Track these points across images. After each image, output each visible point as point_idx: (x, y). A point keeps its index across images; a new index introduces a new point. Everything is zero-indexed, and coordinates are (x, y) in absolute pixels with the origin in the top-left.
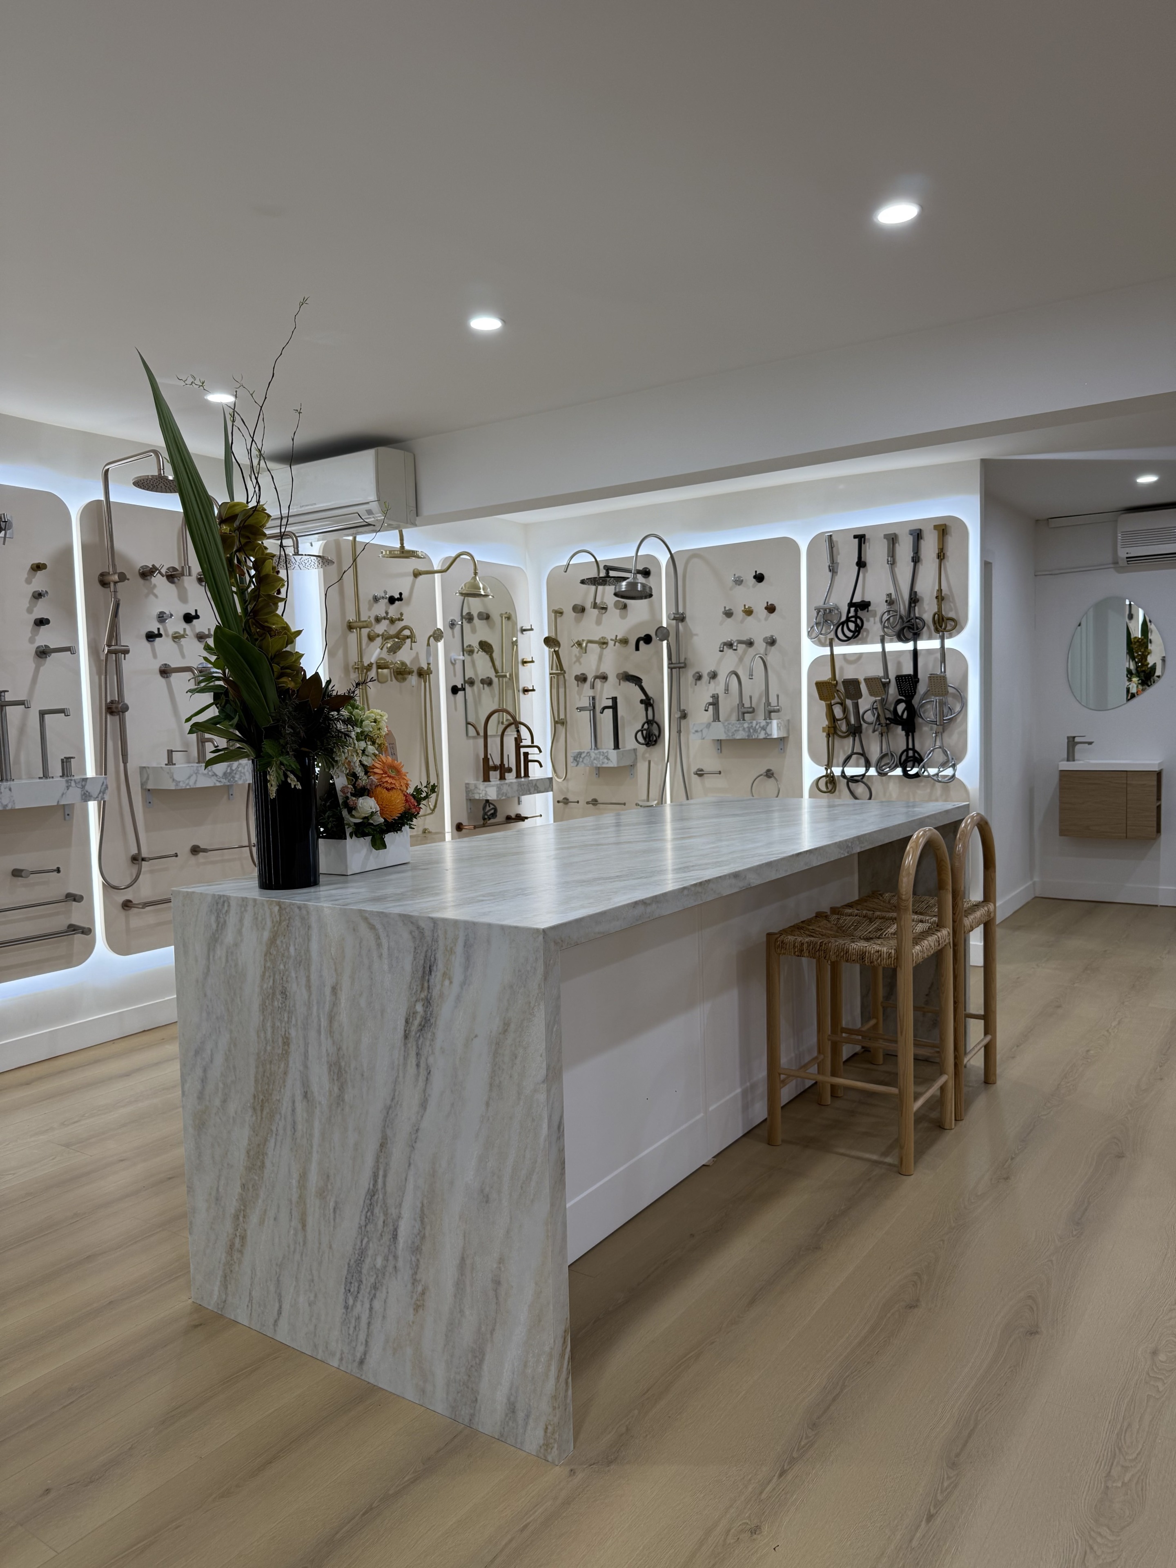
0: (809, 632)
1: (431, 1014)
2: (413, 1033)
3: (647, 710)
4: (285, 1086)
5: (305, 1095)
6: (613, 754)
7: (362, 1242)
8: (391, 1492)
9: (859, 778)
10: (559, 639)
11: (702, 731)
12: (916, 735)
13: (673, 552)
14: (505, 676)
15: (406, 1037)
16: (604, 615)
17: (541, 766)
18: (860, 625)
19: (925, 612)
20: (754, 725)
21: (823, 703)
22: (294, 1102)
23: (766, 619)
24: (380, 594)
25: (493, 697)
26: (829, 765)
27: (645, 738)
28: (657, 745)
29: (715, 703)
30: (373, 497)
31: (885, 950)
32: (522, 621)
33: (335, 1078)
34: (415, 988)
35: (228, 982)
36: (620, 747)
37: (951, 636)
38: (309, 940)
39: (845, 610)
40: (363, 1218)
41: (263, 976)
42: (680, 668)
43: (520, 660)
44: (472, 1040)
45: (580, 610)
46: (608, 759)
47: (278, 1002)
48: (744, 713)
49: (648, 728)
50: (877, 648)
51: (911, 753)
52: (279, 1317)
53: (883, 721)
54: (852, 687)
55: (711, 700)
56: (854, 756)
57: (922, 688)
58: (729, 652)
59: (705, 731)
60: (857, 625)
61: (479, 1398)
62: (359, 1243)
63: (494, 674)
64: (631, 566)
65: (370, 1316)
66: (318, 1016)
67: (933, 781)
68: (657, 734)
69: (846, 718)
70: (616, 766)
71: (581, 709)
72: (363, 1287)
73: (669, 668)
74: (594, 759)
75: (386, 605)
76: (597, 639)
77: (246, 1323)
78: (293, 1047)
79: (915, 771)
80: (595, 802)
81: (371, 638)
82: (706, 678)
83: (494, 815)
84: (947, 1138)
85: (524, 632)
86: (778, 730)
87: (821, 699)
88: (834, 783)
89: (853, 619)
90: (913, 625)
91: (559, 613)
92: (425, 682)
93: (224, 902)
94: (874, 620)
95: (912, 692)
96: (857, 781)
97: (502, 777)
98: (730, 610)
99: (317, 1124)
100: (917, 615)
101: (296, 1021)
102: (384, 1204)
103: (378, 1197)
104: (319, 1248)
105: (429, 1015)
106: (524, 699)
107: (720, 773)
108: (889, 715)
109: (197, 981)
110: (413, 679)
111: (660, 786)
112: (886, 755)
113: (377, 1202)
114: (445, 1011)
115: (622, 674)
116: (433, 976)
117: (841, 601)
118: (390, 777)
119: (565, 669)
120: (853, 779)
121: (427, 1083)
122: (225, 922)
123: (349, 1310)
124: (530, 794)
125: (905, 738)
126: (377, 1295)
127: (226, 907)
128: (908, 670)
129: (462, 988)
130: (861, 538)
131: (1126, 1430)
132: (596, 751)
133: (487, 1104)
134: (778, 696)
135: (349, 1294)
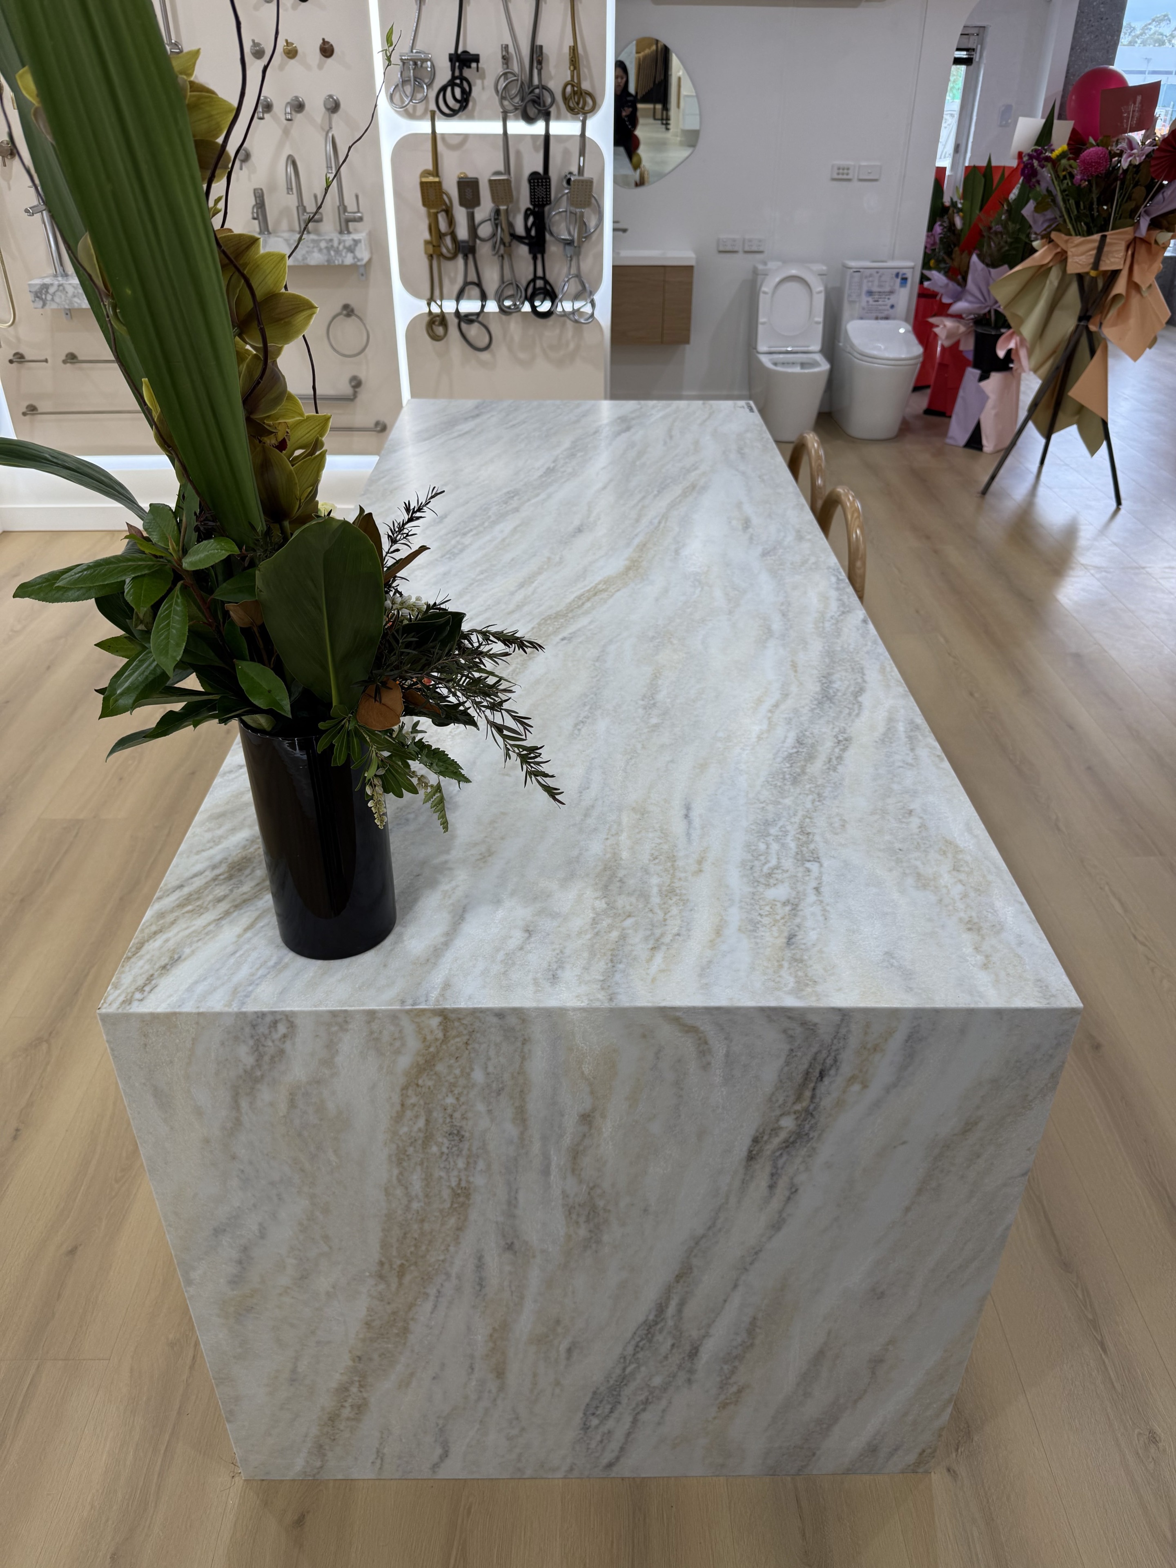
0: (387, 93)
1: (809, 1126)
2: (768, 1153)
4: (458, 1243)
5: (509, 1247)
7: (624, 1369)
9: (474, 318)
12: (545, 256)
15: (751, 1157)
18: (467, 89)
19: (553, 77)
22: (480, 1258)
23: (321, 67)
29: (261, 205)
33: (582, 1220)
34: (782, 1099)
37: (589, 119)
38: (524, 1058)
39: (445, 65)
40: (630, 1348)
41: (398, 1117)
47: (440, 1146)
51: (540, 282)
52: (442, 1461)
54: (469, 191)
56: (468, 287)
57: (554, 192)
60: (463, 91)
62: (618, 1371)
66: (545, 1153)
67: (566, 321)
69: (452, 232)
72: (622, 1406)
78: (478, 1198)
79: (545, 307)
80: (73, 358)
86: (366, 250)
87: (424, 205)
88: (446, 325)
89: (458, 81)
90: (539, 97)
95: (543, 201)
96: (471, 322)
100: (542, 84)
101: (489, 1165)
102: (676, 1329)
103: (664, 1326)
105: (805, 1128)
112: (508, 284)
113: (661, 1329)
114: (844, 1121)
116: (826, 1083)
117: (439, 46)
120: (465, 319)
121: (787, 1203)
122: (282, 1050)
123: (589, 1431)
126: (650, 1407)
127: (282, 1030)
129: (890, 1092)
133: (908, 1209)
135: (592, 1417)
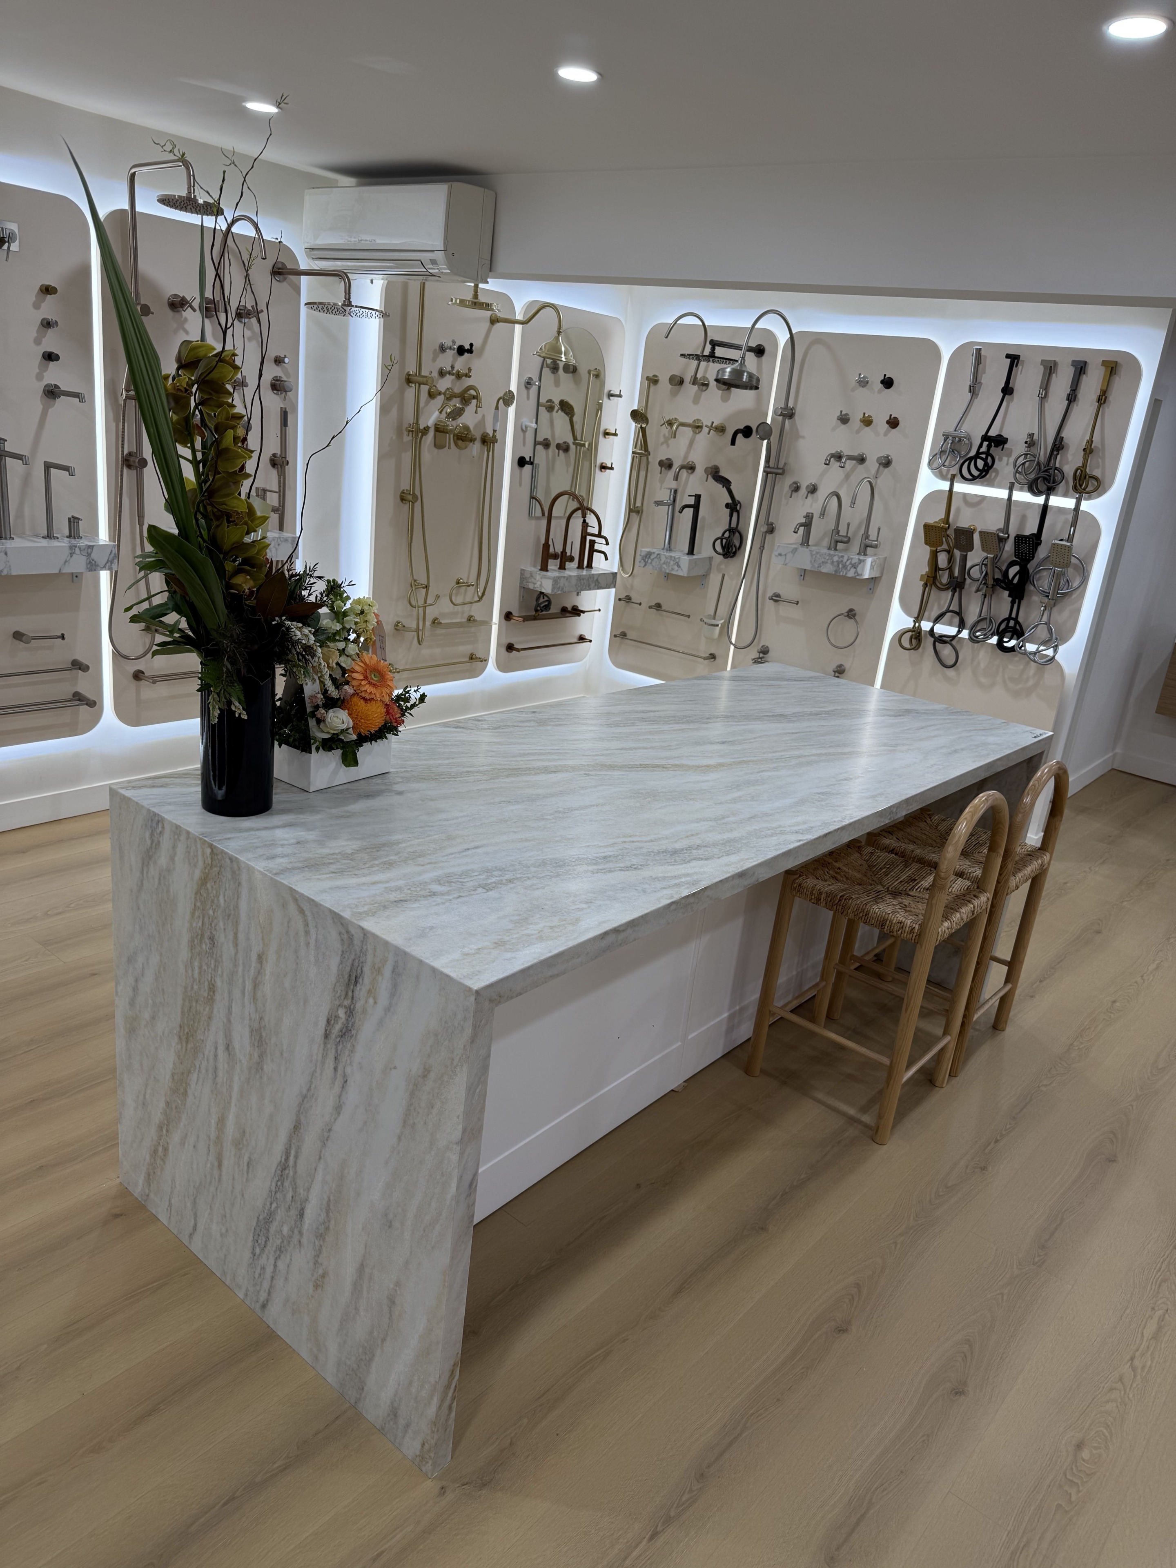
0: (930, 460)
1: (352, 1025)
2: (333, 1036)
3: (731, 516)
4: (209, 1030)
5: (228, 1047)
6: (685, 560)
7: (271, 1204)
8: (258, 1480)
9: (948, 639)
10: (649, 416)
11: (785, 555)
12: (1023, 603)
13: (794, 332)
14: (584, 445)
15: (326, 1036)
16: (704, 393)
17: (606, 559)
18: (990, 464)
19: (1068, 463)
20: (845, 560)
21: (928, 548)
22: (216, 1049)
23: (886, 434)
24: (448, 343)
25: (568, 465)
26: (918, 619)
27: (723, 548)
28: (734, 559)
29: (807, 524)
30: (439, 244)
31: (909, 923)
32: (611, 385)
33: (256, 1044)
34: (339, 991)
35: (160, 905)
36: (695, 553)
37: (1089, 498)
38: (238, 898)
39: (977, 442)
40: (274, 1184)
41: (193, 914)
42: (776, 474)
43: (602, 429)
44: (391, 1069)
45: (678, 382)
46: (679, 566)
47: (206, 945)
48: (837, 542)
49: (729, 537)
50: (1003, 494)
51: (1012, 623)
52: (194, 1233)
53: (990, 582)
54: (964, 538)
55: (803, 520)
56: (949, 614)
57: (1042, 552)
58: (835, 464)
59: (789, 556)
60: (986, 464)
61: (365, 1388)
62: (268, 1204)
63: (572, 440)
64: (743, 342)
65: (274, 1271)
66: (243, 976)
67: (1028, 659)
68: (737, 544)
69: (950, 569)
70: (686, 575)
71: (659, 503)
72: (269, 1244)
73: (764, 471)
74: (664, 563)
75: (453, 356)
76: (690, 421)
77: (165, 1222)
78: (218, 997)
79: (1013, 643)
80: (658, 606)
81: (432, 395)
82: (803, 491)
83: (547, 607)
84: (937, 1096)
85: (611, 398)
86: (871, 569)
87: (926, 543)
88: (919, 640)
89: (984, 456)
90: (1050, 476)
91: (653, 381)
92: (488, 452)
93: (158, 822)
94: (1008, 460)
95: (1029, 556)
96: (945, 642)
97: (562, 567)
98: (847, 414)
99: (236, 1078)
100: (1057, 465)
101: (223, 972)
102: (294, 1181)
103: (288, 1174)
104: (232, 1192)
105: (350, 1025)
106: (600, 477)
107: (797, 603)
108: (998, 576)
109: (131, 891)
110: (476, 447)
111: (730, 603)
112: (985, 619)
113: (287, 1177)
114: (366, 1029)
115: (711, 468)
116: (358, 989)
117: (975, 428)
118: (370, 683)
119: (650, 449)
120: (942, 639)
121: (342, 1091)
122: (159, 842)
123: (255, 1257)
124: (590, 589)
125: (1010, 605)
126: (282, 1256)
127: (160, 829)
128: (1031, 529)
129: (386, 1014)
130: (1014, 359)
131: (1023, 1549)
132: (668, 554)
133: (399, 1138)
134: (879, 529)
135: (256, 1244)
